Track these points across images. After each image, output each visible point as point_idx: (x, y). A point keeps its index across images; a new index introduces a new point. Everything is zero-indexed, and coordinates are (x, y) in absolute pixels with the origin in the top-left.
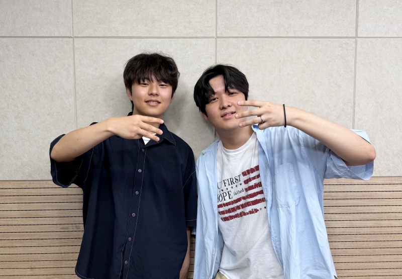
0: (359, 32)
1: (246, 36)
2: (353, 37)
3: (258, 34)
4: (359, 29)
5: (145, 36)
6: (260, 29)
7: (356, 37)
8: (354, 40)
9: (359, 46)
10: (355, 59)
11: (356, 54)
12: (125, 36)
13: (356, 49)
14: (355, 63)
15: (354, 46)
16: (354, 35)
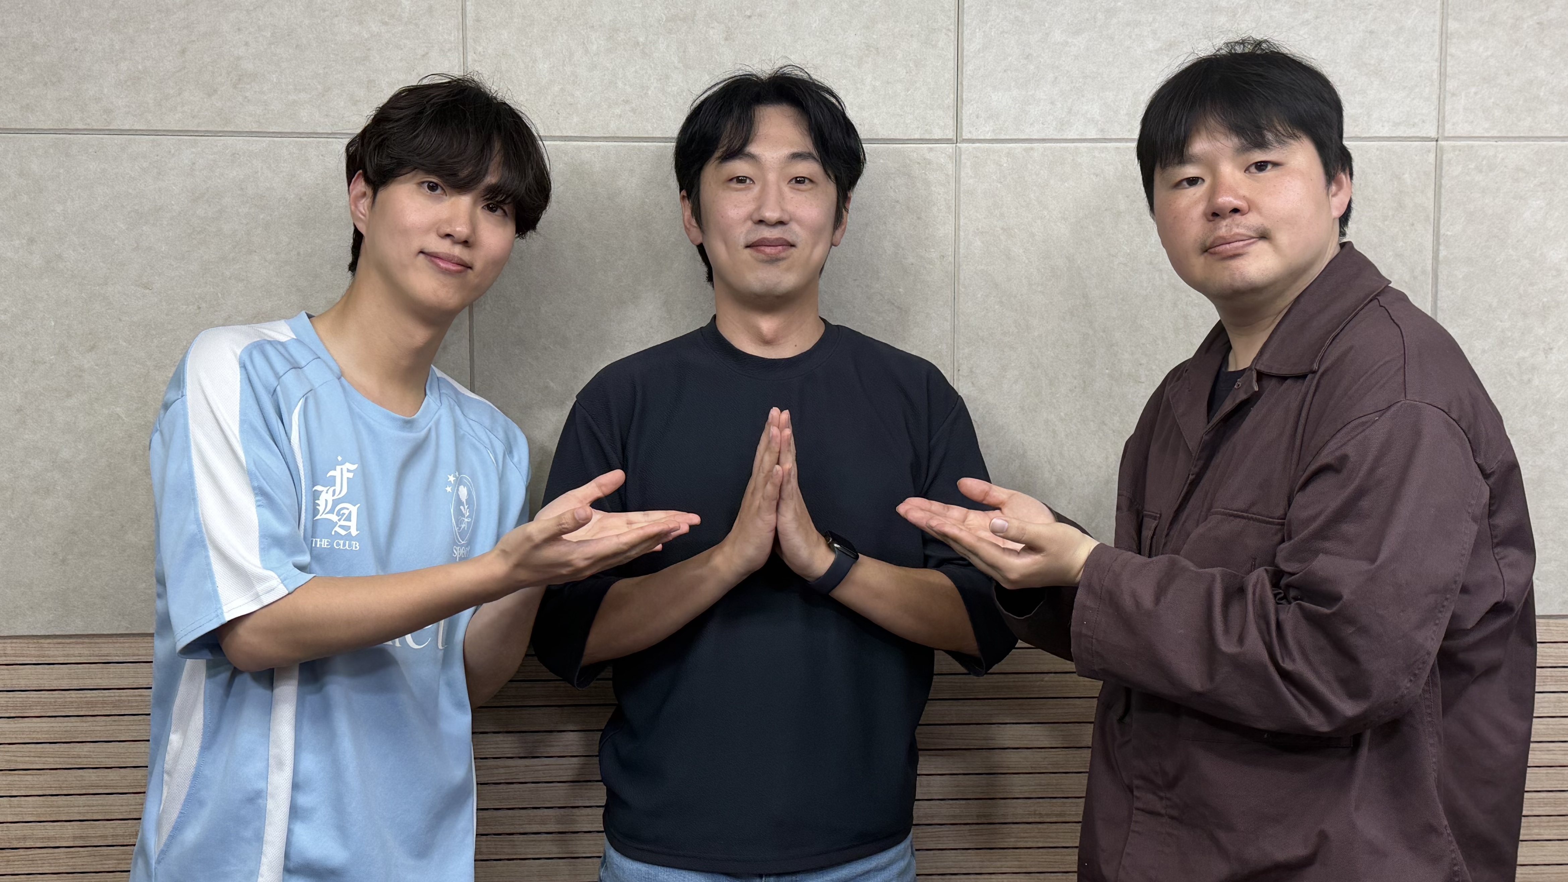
0: (965, 121)
1: (570, 134)
2: (948, 141)
3: (613, 129)
4: (967, 111)
5: (210, 128)
6: (618, 111)
7: (957, 140)
8: (949, 148)
9: (967, 171)
10: (957, 217)
11: (957, 197)
12: (137, 127)
13: (958, 180)
14: (957, 229)
15: (950, 168)
16: (950, 134)
